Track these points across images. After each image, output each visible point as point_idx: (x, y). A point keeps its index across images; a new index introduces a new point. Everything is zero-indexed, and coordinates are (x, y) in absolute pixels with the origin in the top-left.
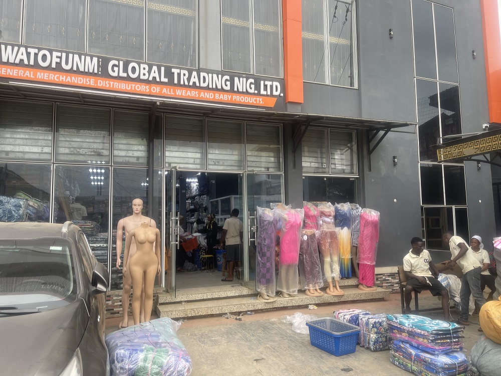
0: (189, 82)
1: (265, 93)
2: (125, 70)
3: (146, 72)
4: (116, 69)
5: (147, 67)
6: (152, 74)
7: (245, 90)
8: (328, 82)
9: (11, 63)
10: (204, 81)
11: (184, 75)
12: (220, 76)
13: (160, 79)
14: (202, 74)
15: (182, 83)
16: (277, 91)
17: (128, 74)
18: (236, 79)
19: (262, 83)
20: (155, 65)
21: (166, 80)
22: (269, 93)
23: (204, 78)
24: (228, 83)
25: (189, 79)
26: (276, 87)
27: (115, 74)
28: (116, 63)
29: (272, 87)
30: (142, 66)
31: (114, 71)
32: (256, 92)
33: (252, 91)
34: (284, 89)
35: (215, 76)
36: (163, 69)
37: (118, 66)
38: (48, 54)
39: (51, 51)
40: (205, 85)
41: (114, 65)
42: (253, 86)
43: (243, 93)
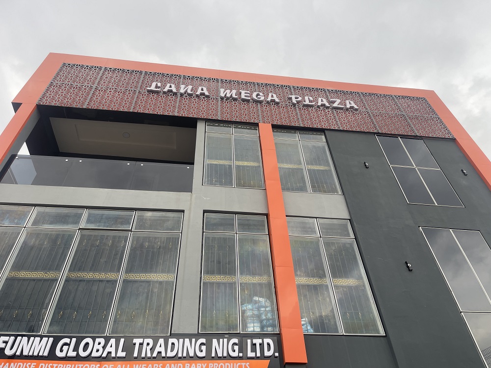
0: (152, 352)
2: (76, 349)
4: (65, 348)
6: (108, 349)
8: (342, 331)
10: (172, 350)
11: (148, 344)
12: (194, 340)
15: (143, 355)
16: (269, 349)
18: (215, 341)
19: (249, 341)
21: (123, 354)
22: (259, 355)
24: (204, 348)
28: (67, 340)
30: (98, 340)
31: (61, 351)
32: (241, 355)
34: (279, 347)
35: (187, 340)
36: (122, 340)
37: (68, 345)
40: (173, 354)
43: (224, 358)
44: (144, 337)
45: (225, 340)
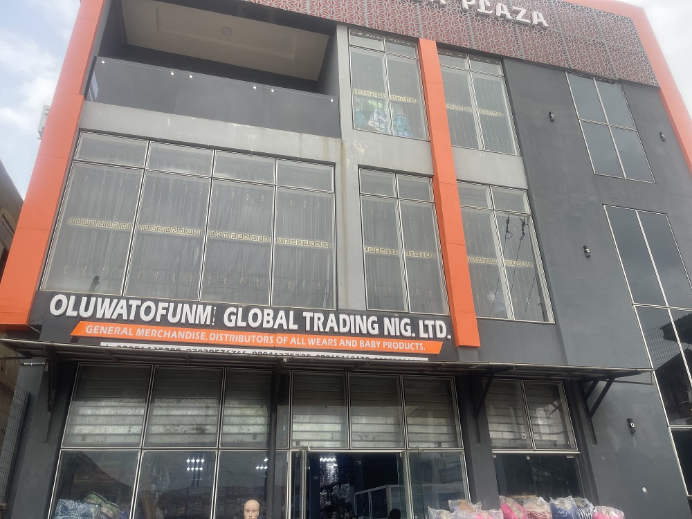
0: (324, 328)
1: (426, 336)
2: (245, 318)
3: (270, 318)
4: (233, 317)
5: (271, 312)
6: (278, 321)
7: (398, 334)
8: (511, 316)
9: (107, 319)
10: (345, 325)
11: (319, 319)
12: (365, 317)
13: (288, 327)
14: (342, 317)
15: (316, 329)
16: (441, 332)
17: (248, 324)
18: (386, 320)
19: (421, 322)
20: (282, 309)
21: (296, 327)
22: (431, 336)
23: (344, 320)
24: (376, 326)
25: (325, 324)
26: (441, 327)
27: (232, 324)
28: (234, 310)
29: (434, 327)
30: (266, 311)
31: (230, 320)
32: (414, 335)
33: (408, 334)
34: (451, 328)
35: (358, 317)
36: (292, 313)
37: (236, 314)
38: (152, 304)
39: (156, 302)
40: (346, 330)
41: (232, 313)
42: (409, 328)
43: (396, 337)
44: (314, 311)
45: (397, 320)
